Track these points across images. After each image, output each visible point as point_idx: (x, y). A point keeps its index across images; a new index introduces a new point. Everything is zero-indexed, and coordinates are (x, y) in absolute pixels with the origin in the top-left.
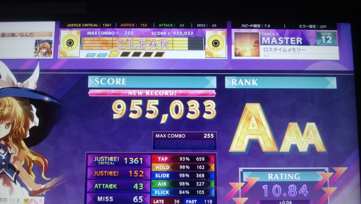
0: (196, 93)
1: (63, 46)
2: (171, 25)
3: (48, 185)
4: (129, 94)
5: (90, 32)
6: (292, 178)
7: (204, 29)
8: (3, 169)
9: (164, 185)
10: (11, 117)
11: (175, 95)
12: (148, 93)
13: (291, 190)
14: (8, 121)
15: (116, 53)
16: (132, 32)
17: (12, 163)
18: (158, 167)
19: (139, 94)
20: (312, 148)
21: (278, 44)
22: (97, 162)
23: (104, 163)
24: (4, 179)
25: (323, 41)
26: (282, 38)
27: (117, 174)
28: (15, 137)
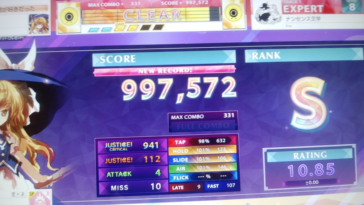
0: (213, 69)
1: (61, 20)
3: (56, 176)
4: (139, 73)
6: (318, 156)
8: (3, 161)
9: (183, 170)
10: (8, 103)
11: (191, 72)
12: (160, 71)
13: (318, 169)
14: (4, 107)
15: (123, 27)
17: (13, 154)
18: (176, 151)
19: (150, 73)
21: (302, 13)
22: (108, 148)
23: (116, 149)
24: (5, 172)
25: (349, 10)
27: (131, 160)
28: (14, 125)
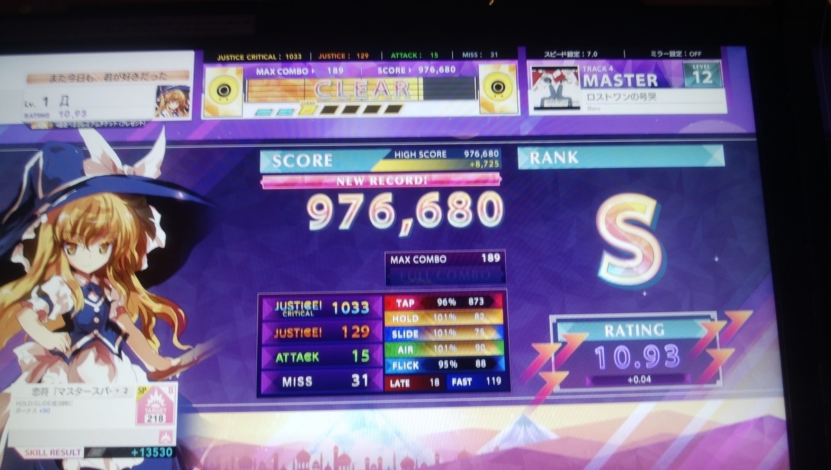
1: (210, 96)
2: (415, 55)
3: (186, 359)
4: (338, 184)
5: (262, 70)
6: (649, 333)
7: (475, 62)
8: (96, 332)
9: (409, 352)
10: (112, 230)
11: (425, 183)
12: (373, 181)
14: (104, 238)
15: (313, 108)
16: (340, 68)
17: (114, 320)
18: (397, 319)
19: (357, 184)
21: (613, 87)
22: (280, 312)
23: (294, 314)
24: (98, 351)
25: (695, 81)
26: (620, 76)
27: (318, 334)
28: (120, 268)
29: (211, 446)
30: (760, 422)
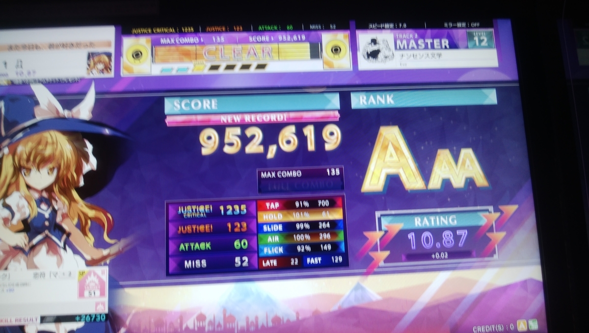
1: (127, 59)
2: (276, 28)
4: (222, 122)
5: (165, 40)
6: (446, 223)
7: (319, 33)
8: (47, 232)
9: (276, 241)
10: (57, 158)
11: (285, 120)
12: (247, 118)
13: (447, 239)
14: (51, 164)
15: (202, 67)
16: (222, 38)
17: (60, 223)
18: (267, 217)
19: (236, 120)
20: (470, 182)
21: (418, 49)
22: (182, 214)
23: (192, 215)
24: (48, 246)
25: (475, 44)
26: (422, 41)
27: (210, 229)
28: (63, 185)
29: (133, 312)
30: (524, 284)
